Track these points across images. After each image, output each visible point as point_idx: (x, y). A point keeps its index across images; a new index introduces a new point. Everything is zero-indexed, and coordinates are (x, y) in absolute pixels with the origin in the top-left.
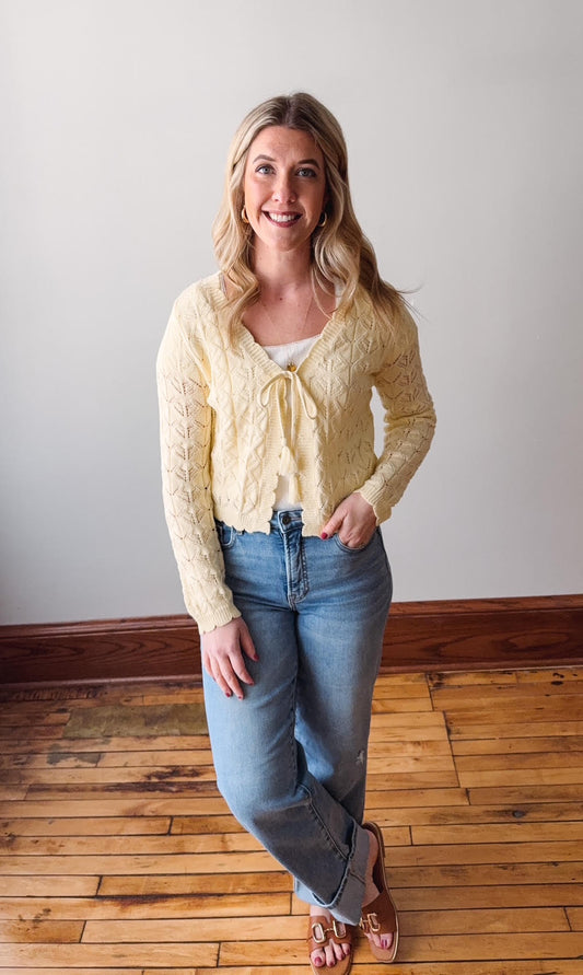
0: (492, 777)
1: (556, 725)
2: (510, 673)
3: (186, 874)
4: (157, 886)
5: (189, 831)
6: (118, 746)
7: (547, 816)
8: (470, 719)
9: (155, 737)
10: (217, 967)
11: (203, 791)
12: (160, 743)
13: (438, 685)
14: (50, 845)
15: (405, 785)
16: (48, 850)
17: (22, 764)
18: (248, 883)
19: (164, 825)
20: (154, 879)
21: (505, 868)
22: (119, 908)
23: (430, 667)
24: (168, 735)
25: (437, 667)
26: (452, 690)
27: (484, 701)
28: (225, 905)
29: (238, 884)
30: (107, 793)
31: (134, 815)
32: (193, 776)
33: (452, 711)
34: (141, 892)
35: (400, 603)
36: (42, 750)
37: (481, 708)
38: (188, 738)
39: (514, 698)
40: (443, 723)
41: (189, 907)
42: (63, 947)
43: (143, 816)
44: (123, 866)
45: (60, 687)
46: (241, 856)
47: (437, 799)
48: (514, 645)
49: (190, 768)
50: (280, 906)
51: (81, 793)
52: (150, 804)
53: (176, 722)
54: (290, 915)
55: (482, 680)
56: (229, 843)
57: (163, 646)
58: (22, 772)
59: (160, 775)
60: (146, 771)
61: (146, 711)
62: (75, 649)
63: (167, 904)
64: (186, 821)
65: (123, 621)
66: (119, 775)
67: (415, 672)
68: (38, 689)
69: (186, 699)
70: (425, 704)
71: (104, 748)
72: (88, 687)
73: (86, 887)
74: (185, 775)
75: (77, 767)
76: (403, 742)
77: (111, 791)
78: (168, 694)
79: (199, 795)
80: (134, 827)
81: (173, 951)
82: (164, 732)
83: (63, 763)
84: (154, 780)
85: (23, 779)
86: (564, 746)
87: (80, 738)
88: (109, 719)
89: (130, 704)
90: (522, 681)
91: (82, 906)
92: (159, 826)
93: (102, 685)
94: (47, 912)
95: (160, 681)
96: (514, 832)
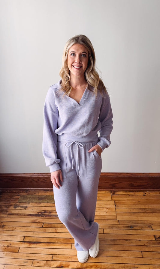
0: (126, 218)
1: (143, 206)
2: (132, 192)
3: (46, 237)
4: (39, 240)
5: (47, 227)
6: (31, 205)
7: (138, 228)
8: (121, 203)
9: (41, 203)
10: (52, 261)
11: (52, 217)
12: (42, 205)
13: (113, 194)
14: (13, 228)
15: (103, 218)
16: (12, 229)
17: (7, 208)
18: (61, 240)
19: (41, 225)
20: (38, 238)
21: (127, 241)
22: (28, 245)
23: (111, 189)
25: (113, 189)
26: (117, 195)
27: (125, 199)
28: (55, 245)
29: (59, 241)
30: (28, 216)
31: (34, 222)
32: (49, 213)
33: (116, 201)
34: (34, 241)
35: (105, 173)
36: (13, 204)
37: (124, 200)
38: (49, 204)
39: (133, 198)
40: (114, 204)
41: (46, 246)
42: (14, 253)
43: (36, 222)
44: (30, 234)
45: (18, 190)
46: (60, 234)
47: (111, 222)
48: (134, 185)
49: (49, 211)
50: (69, 246)
51: (21, 216)
52: (38, 219)
53: (46, 200)
54: (71, 249)
55: (125, 193)
56: (57, 230)
57: (44, 180)
59: (41, 213)
60: (38, 211)
61: (39, 197)
62: (22, 180)
64: (47, 224)
65: (34, 174)
66: (31, 212)
67: (107, 190)
68: (13, 190)
69: (50, 194)
70: (110, 198)
72: (25, 190)
73: (21, 239)
75: (21, 209)
76: (103, 208)
77: (29, 216)
78: (45, 192)
79: (51, 218)
80: (34, 225)
81: (41, 256)
82: (43, 202)
83: (17, 208)
84: (40, 214)
85: (7, 211)
86: (145, 211)
87: (22, 202)
88: (30, 198)
89: (35, 194)
90: (135, 194)
91: (19, 243)
92: (39, 225)
93: (28, 190)
94: (11, 244)
95: (43, 189)
96: (130, 232)
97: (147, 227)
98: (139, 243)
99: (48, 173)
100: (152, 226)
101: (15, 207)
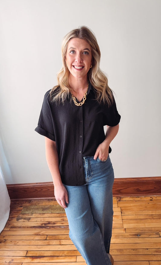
0: (132, 225)
1: (150, 212)
2: (139, 197)
3: (49, 251)
4: (42, 254)
5: (52, 239)
6: (35, 216)
7: (145, 236)
8: (127, 209)
9: (45, 214)
11: (56, 228)
12: (46, 215)
13: (120, 200)
14: (15, 242)
16: (14, 244)
17: (10, 220)
18: (66, 253)
19: (45, 237)
20: (41, 251)
21: (134, 250)
22: (31, 259)
23: (117, 195)
24: (48, 213)
25: (120, 195)
26: (123, 202)
27: (132, 205)
28: (59, 259)
29: (63, 254)
30: (31, 229)
31: (37, 235)
32: (54, 224)
33: (122, 207)
34: (37, 255)
36: (15, 217)
37: (131, 207)
38: (53, 214)
39: (140, 204)
40: (120, 211)
41: (50, 259)
43: (40, 235)
44: (33, 248)
45: (21, 200)
46: (65, 246)
47: (117, 231)
48: (140, 190)
49: (53, 222)
50: (73, 259)
51: (24, 229)
52: (41, 232)
53: (50, 210)
54: (76, 262)
55: (131, 199)
56: (61, 242)
57: (48, 190)
58: (10, 223)
59: (45, 224)
60: (42, 223)
61: (43, 207)
62: (25, 191)
63: (44, 259)
64: (51, 236)
65: (37, 183)
66: (35, 223)
67: (114, 197)
68: (15, 201)
69: (53, 204)
70: (116, 205)
71: (31, 216)
72: (28, 200)
73: (24, 254)
74: (52, 224)
75: (24, 222)
77: (32, 228)
78: (49, 202)
80: (37, 238)
82: (47, 212)
83: (20, 221)
84: (43, 225)
85: (10, 224)
86: (152, 217)
87: (25, 214)
88: (33, 209)
89: (39, 205)
90: (142, 199)
91: (22, 259)
92: (43, 238)
93: (31, 200)
94: (13, 260)
95: (47, 199)
96: (137, 240)
97: (153, 234)
98: (146, 252)
99: (51, 182)
100: (160, 233)
101: (18, 220)
